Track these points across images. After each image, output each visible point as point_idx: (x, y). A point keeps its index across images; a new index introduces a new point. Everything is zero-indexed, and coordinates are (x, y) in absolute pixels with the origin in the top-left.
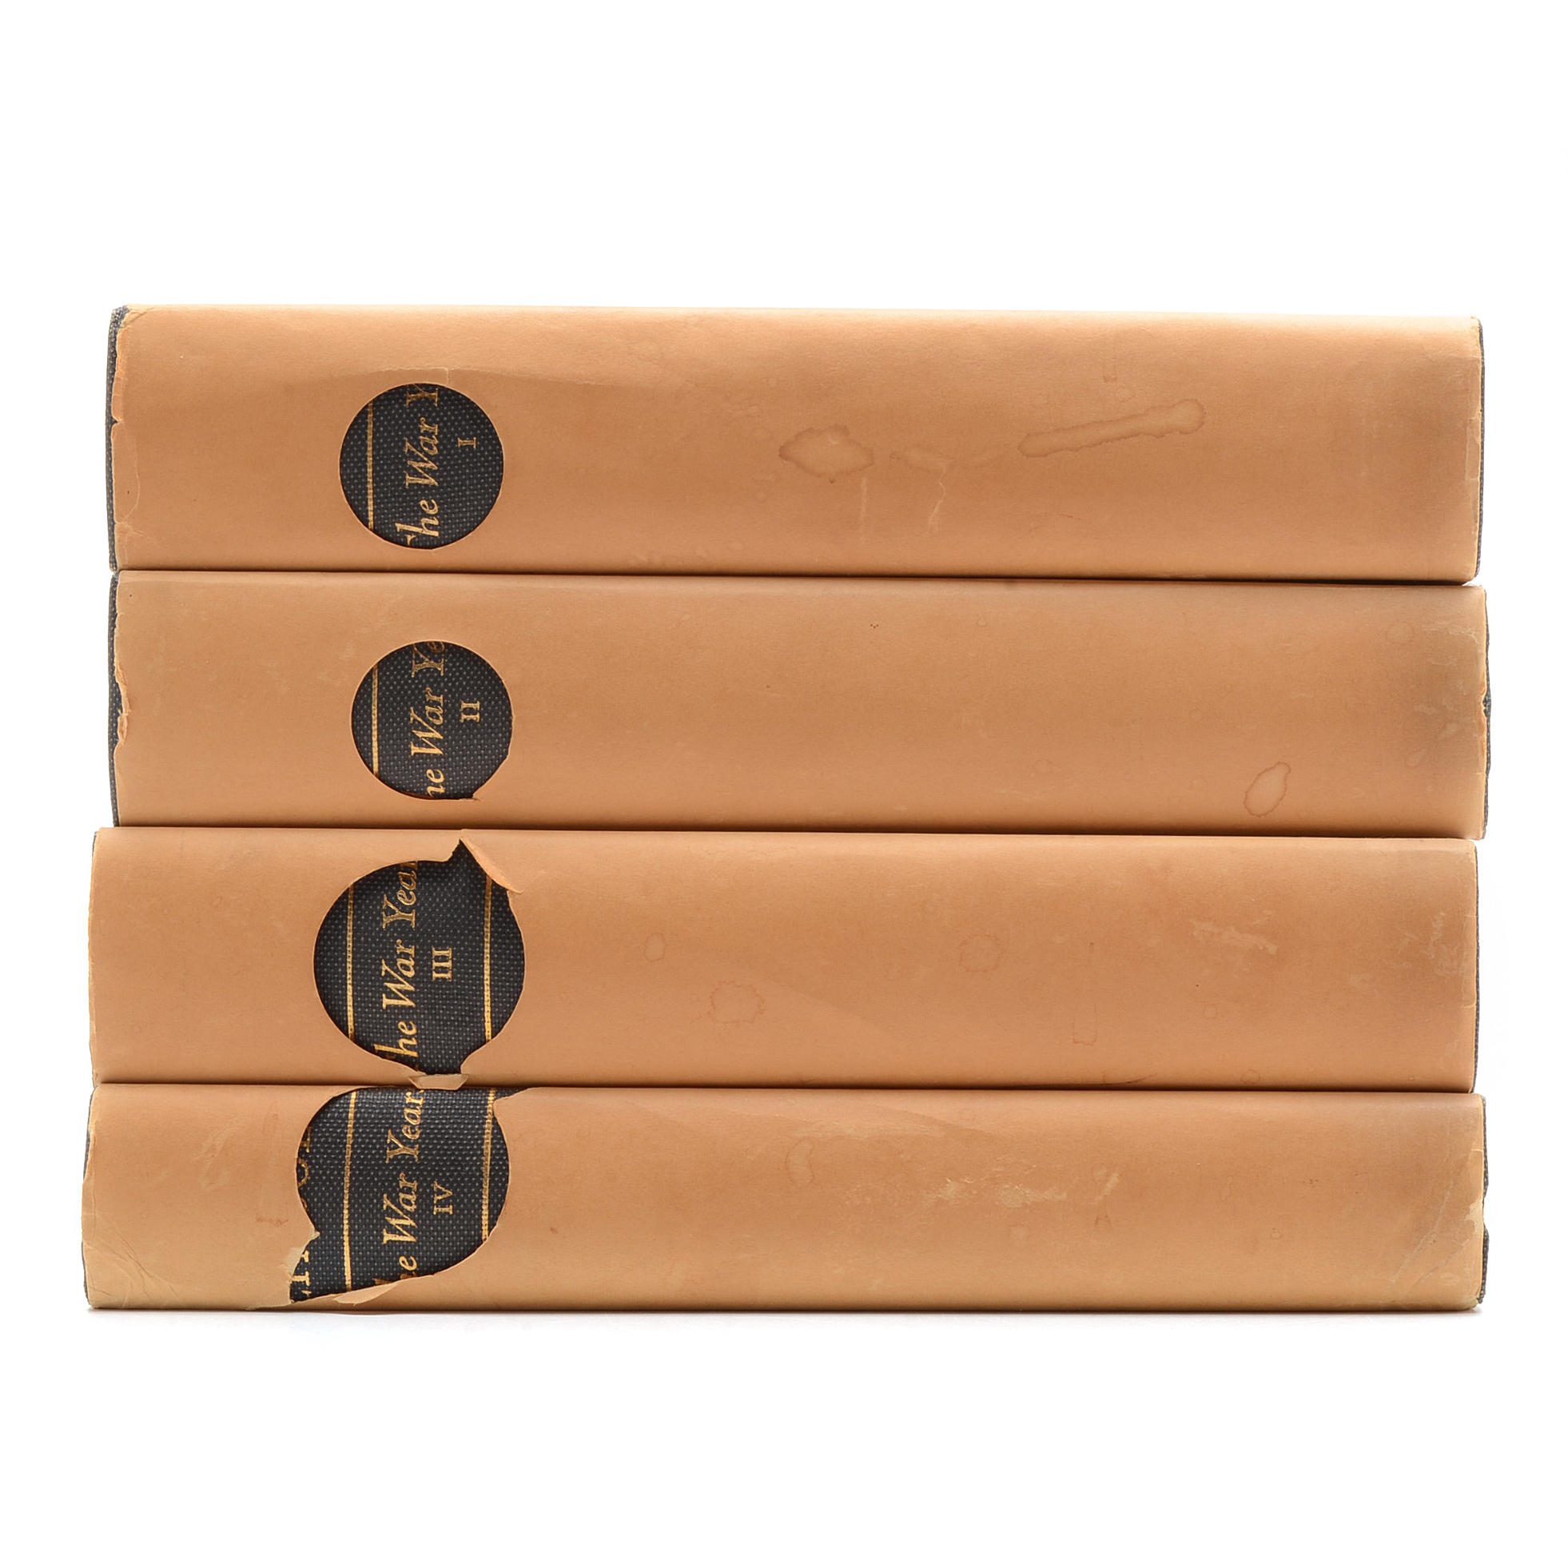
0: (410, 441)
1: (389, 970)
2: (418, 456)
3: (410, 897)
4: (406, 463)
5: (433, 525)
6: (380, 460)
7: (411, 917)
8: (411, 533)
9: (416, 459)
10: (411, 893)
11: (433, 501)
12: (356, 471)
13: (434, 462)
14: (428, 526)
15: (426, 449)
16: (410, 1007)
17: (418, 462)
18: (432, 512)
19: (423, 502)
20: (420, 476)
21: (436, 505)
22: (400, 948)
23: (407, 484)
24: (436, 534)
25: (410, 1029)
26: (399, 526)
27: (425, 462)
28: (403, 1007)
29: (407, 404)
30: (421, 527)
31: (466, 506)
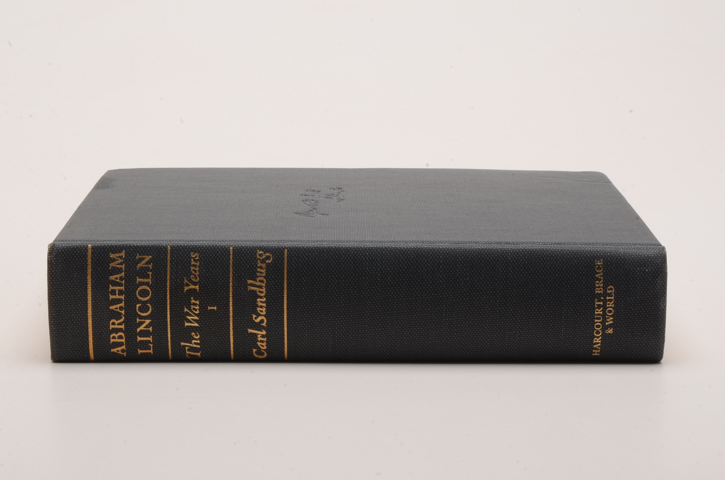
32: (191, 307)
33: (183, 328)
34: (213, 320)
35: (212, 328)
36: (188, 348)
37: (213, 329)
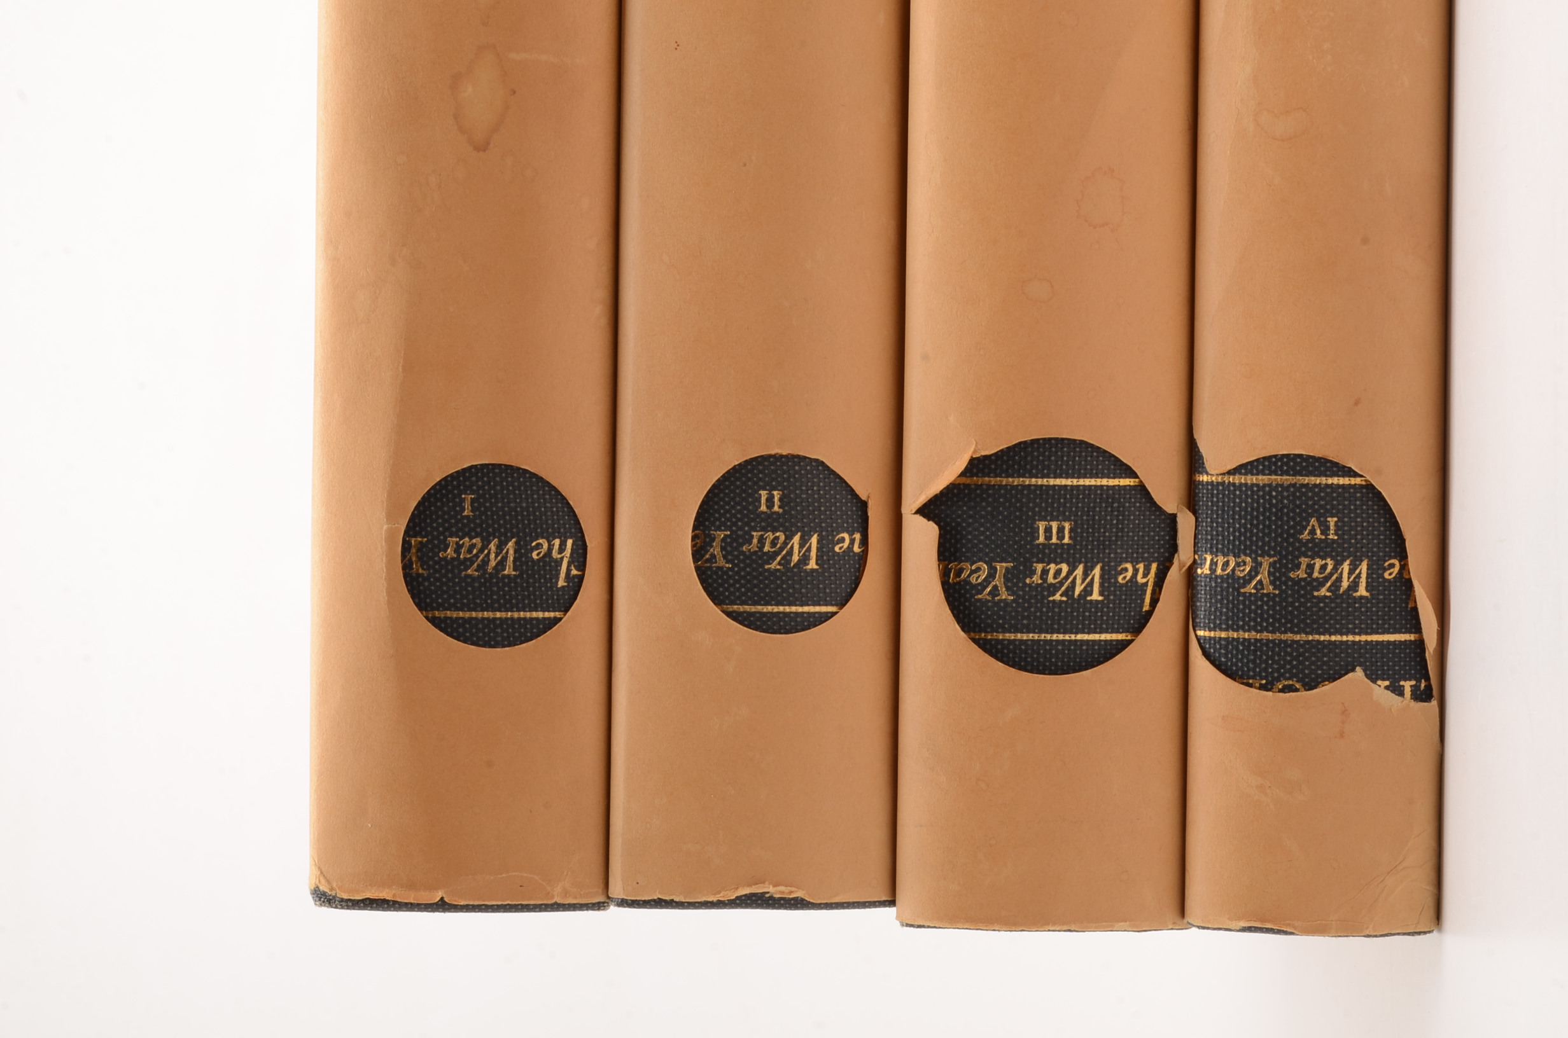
0: (466, 569)
1: (1060, 592)
2: (483, 560)
3: (978, 569)
4: (490, 574)
5: (560, 545)
6: (487, 603)
7: (1001, 567)
8: (568, 570)
9: (486, 562)
10: (973, 568)
11: (534, 544)
12: (499, 630)
13: (490, 543)
14: (562, 549)
15: (475, 551)
16: (1102, 569)
17: (489, 560)
18: (546, 546)
19: (534, 555)
20: (505, 559)
21: (538, 541)
22: (1036, 579)
23: (514, 573)
24: (570, 542)
25: (1126, 570)
26: (561, 583)
27: (489, 553)
28: (1102, 577)
29: (424, 572)
30: (562, 558)
31: (539, 507)
32: (465, 558)
33: (519, 580)
34: (500, 505)
35: (521, 507)
36: (573, 568)
37: (524, 505)
